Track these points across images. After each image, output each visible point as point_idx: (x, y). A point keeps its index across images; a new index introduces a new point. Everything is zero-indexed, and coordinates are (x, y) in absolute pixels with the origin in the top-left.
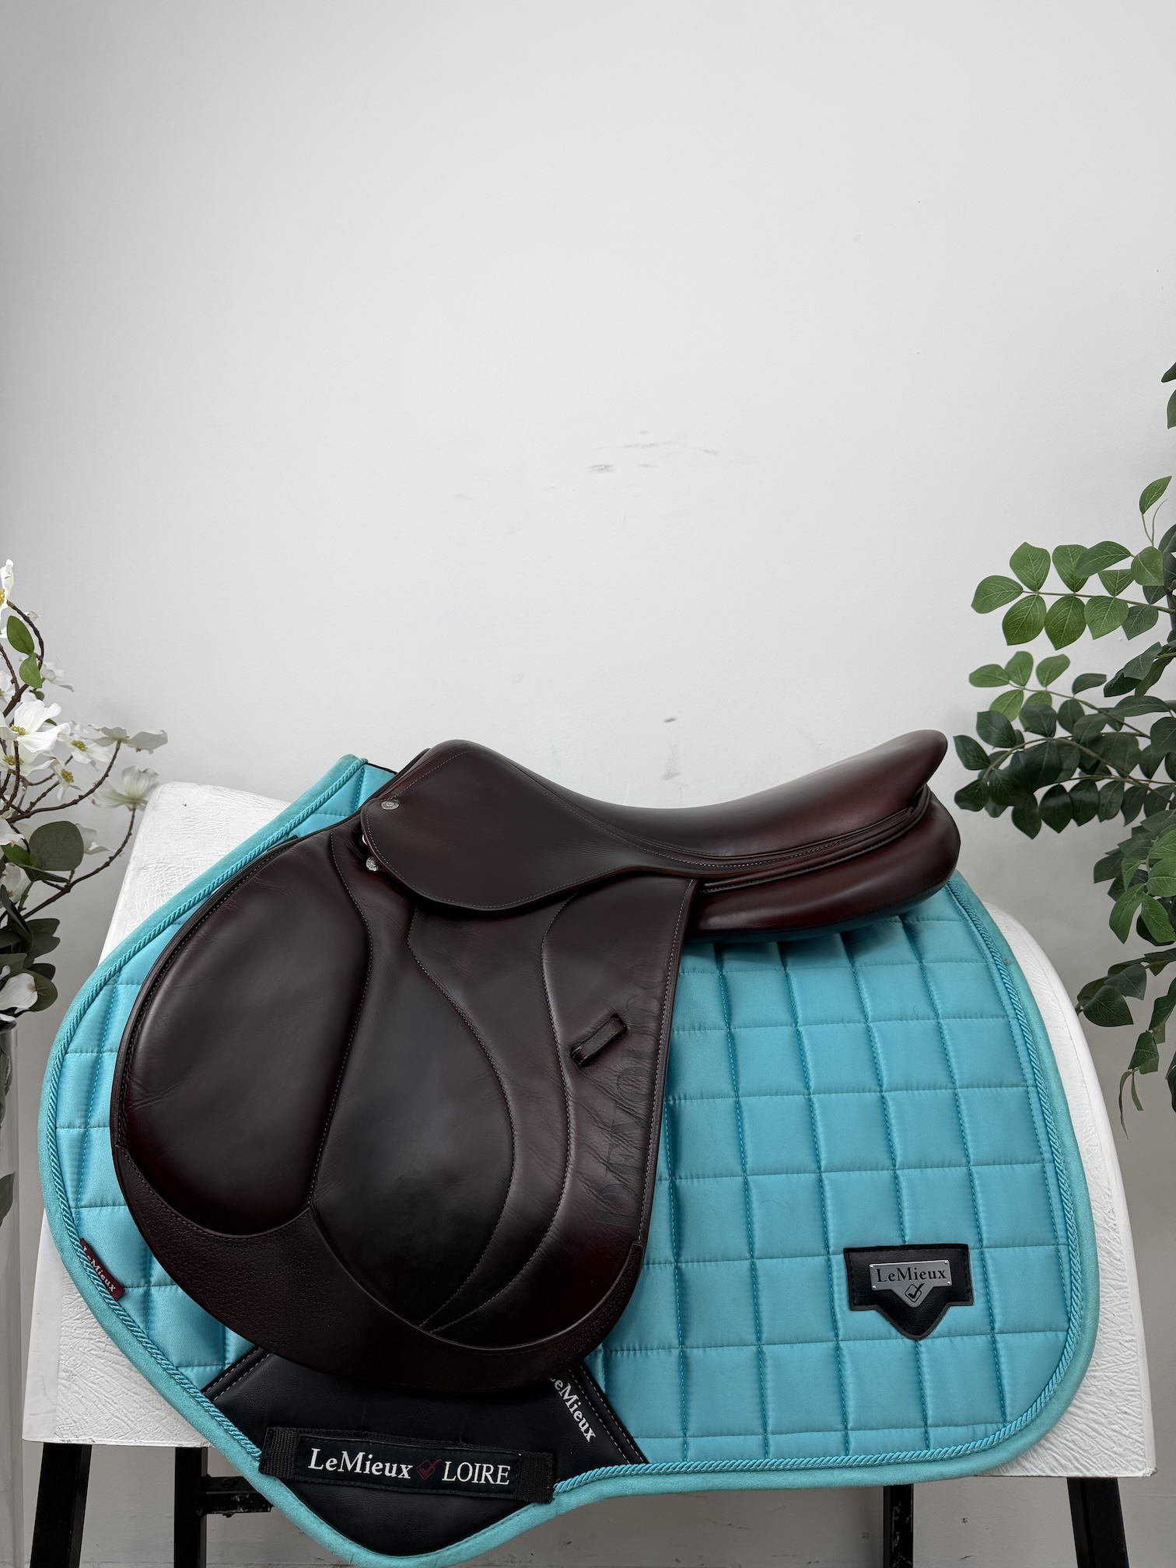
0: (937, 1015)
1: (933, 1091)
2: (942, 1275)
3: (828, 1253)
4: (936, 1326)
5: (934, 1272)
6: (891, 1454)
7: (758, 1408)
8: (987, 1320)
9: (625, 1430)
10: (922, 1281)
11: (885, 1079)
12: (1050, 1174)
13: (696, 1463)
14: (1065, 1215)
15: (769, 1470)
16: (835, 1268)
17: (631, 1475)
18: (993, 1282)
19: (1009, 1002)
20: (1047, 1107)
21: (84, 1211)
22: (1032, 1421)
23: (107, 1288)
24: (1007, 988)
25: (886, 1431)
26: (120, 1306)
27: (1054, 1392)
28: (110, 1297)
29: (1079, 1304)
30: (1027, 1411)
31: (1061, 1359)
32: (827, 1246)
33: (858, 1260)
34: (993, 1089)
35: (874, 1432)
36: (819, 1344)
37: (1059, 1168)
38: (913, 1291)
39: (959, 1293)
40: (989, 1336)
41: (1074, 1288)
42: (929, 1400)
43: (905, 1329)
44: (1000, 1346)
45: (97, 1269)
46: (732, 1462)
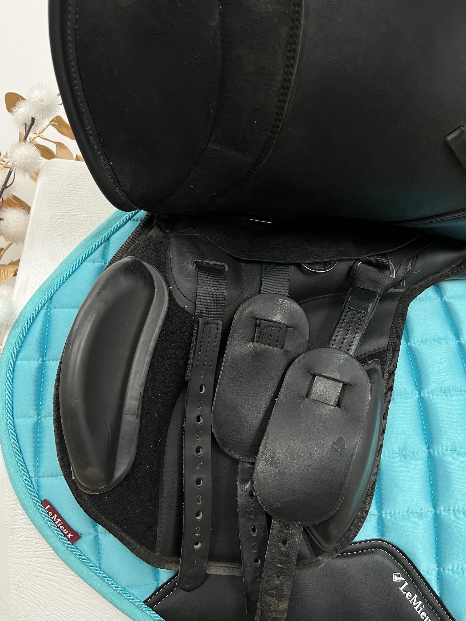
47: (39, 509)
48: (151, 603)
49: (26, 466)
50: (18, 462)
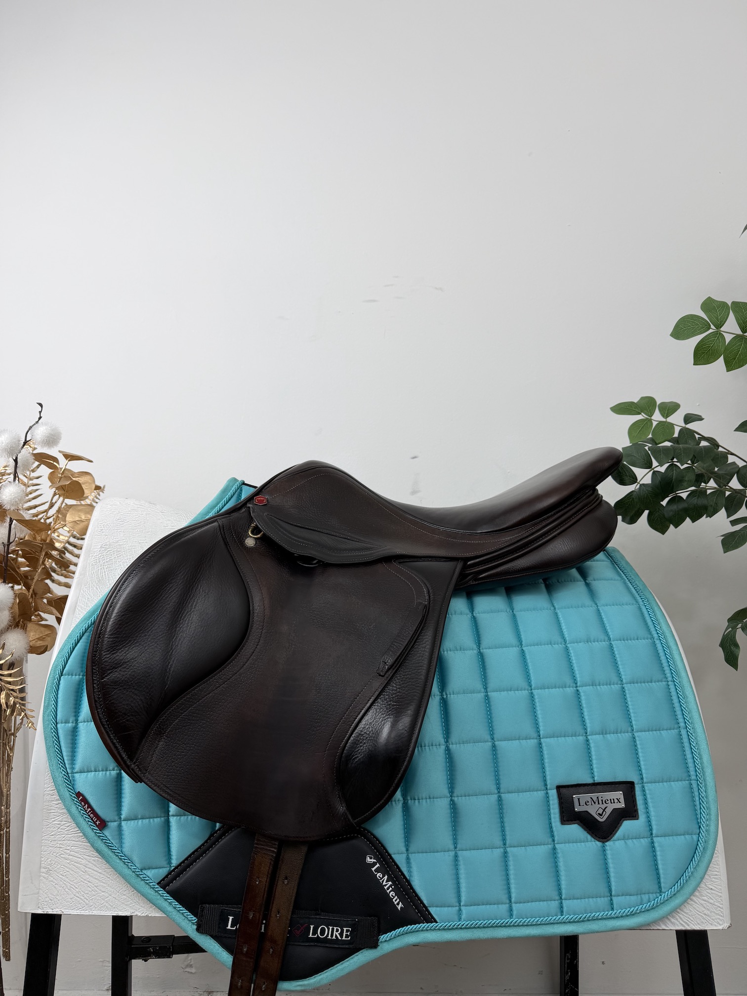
0: (609, 639)
1: (609, 686)
2: (618, 801)
3: (547, 789)
4: (615, 833)
5: (614, 799)
6: (589, 914)
7: (506, 887)
8: (648, 829)
9: (422, 902)
10: (605, 805)
11: (578, 679)
12: (685, 736)
13: (467, 923)
14: (694, 761)
15: (514, 926)
16: (551, 798)
17: (427, 930)
18: (650, 804)
19: (654, 629)
20: (681, 694)
21: (77, 776)
22: (678, 891)
23: (95, 823)
24: (652, 620)
25: (587, 900)
26: (103, 834)
27: (692, 873)
28: (97, 828)
29: (705, 817)
30: (675, 885)
31: (695, 853)
32: (546, 785)
33: (566, 793)
34: (647, 684)
35: (579, 900)
36: (542, 846)
37: (689, 732)
38: (600, 811)
39: (630, 812)
40: (649, 839)
41: (702, 807)
42: (612, 879)
43: (596, 836)
44: (656, 845)
45: (87, 811)
46: (490, 921)
47: (74, 800)
48: (164, 884)
49: (65, 764)
50: (59, 760)
